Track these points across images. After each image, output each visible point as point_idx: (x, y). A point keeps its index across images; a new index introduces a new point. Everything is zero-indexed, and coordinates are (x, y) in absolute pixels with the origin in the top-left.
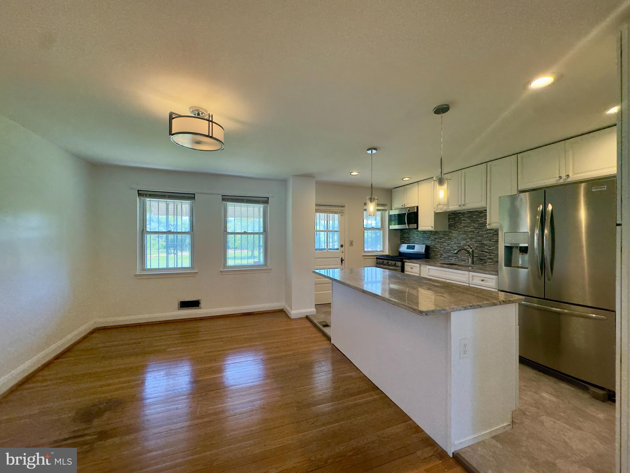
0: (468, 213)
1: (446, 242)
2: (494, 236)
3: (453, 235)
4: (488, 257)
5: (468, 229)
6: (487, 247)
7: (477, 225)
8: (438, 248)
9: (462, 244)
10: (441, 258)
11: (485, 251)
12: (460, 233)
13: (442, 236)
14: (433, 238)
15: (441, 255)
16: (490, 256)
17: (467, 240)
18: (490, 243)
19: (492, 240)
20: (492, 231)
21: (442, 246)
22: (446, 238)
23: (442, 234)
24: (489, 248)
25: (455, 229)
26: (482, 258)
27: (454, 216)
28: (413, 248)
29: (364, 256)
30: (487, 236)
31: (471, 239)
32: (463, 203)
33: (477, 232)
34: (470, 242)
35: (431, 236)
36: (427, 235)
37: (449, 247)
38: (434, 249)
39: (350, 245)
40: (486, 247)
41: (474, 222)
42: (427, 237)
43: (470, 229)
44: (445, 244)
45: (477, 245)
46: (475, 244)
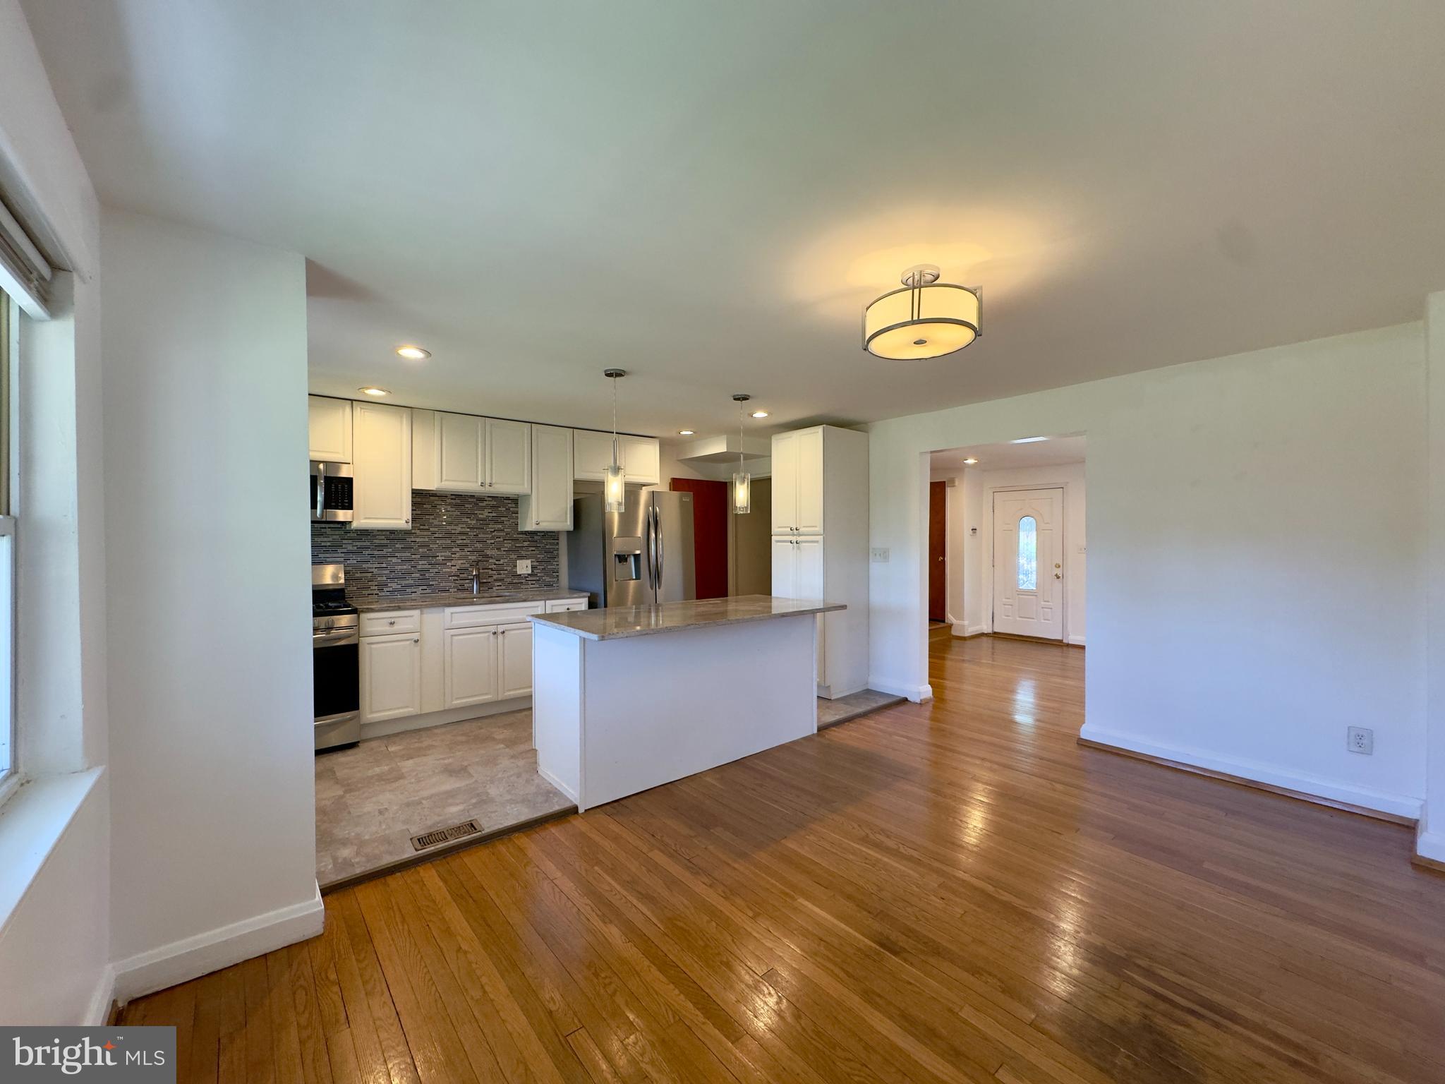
0: (453, 497)
1: (397, 554)
2: (505, 541)
3: (418, 540)
4: (495, 577)
5: (455, 527)
6: (494, 561)
7: (474, 522)
8: (370, 570)
9: (440, 558)
10: (383, 594)
11: (490, 567)
12: (436, 535)
13: (385, 542)
14: (350, 548)
15: (381, 586)
16: (499, 576)
17: (453, 550)
18: (499, 553)
19: (502, 549)
20: (502, 534)
21: (384, 565)
22: (397, 546)
23: (383, 537)
24: (497, 562)
25: (422, 527)
26: (485, 581)
30: (493, 541)
31: (462, 547)
32: (488, 481)
33: (475, 534)
34: (461, 553)
35: (345, 541)
36: (326, 539)
37: (405, 567)
38: (358, 575)
40: (490, 561)
41: (469, 515)
42: (329, 544)
43: (459, 529)
44: (394, 560)
45: (475, 557)
46: (470, 557)
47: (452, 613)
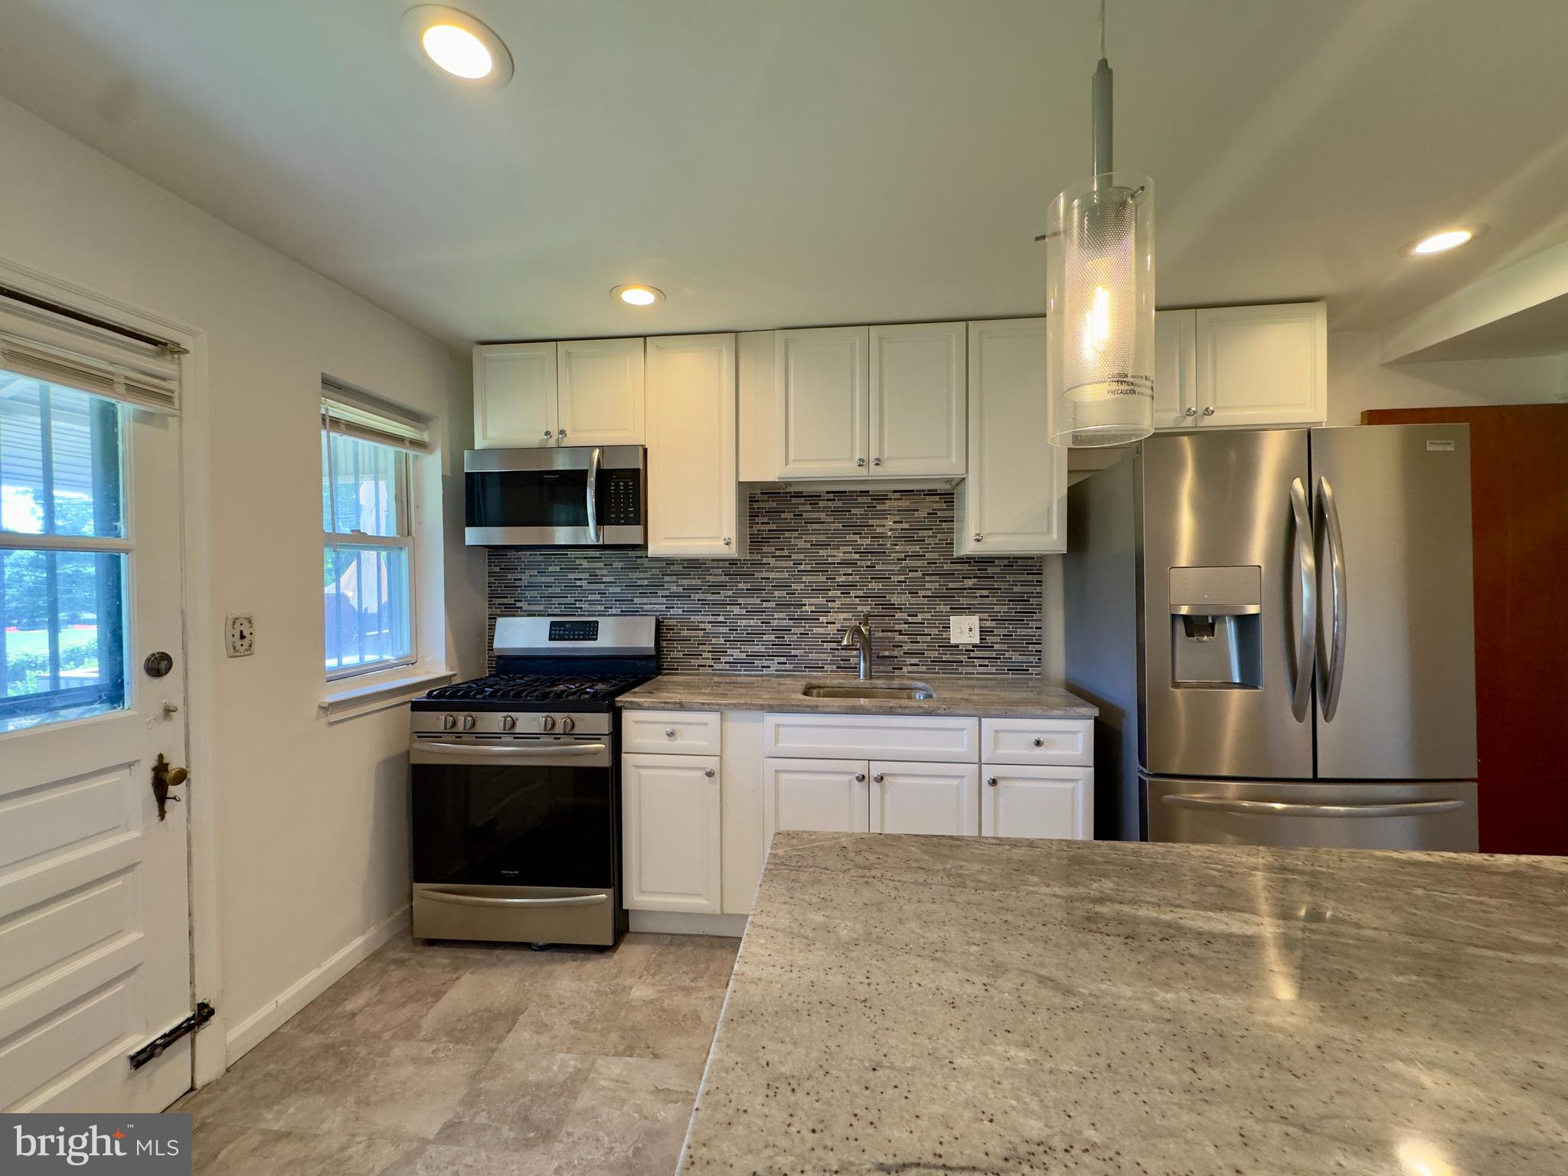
0: (831, 496)
1: (740, 601)
2: (927, 578)
3: (771, 575)
4: (906, 648)
5: (834, 552)
6: (905, 616)
7: (868, 541)
8: (702, 626)
9: (807, 608)
10: (720, 666)
11: (897, 627)
12: (802, 567)
13: (723, 578)
14: (674, 588)
15: (718, 653)
16: (915, 646)
17: (830, 593)
18: (914, 601)
19: (921, 593)
20: (919, 563)
21: (722, 618)
22: (740, 586)
23: (720, 571)
24: (910, 619)
25: (778, 553)
26: (887, 653)
27: (774, 505)
28: (589, 631)
29: (327, 709)
30: (902, 577)
31: (846, 589)
32: (874, 455)
33: (869, 563)
34: (844, 600)
35: (667, 579)
36: (642, 575)
37: (752, 622)
38: (685, 633)
39: (235, 653)
40: (898, 615)
41: (856, 528)
42: (646, 582)
43: (840, 556)
44: (736, 610)
45: (868, 608)
46: (859, 608)
47: (778, 726)
